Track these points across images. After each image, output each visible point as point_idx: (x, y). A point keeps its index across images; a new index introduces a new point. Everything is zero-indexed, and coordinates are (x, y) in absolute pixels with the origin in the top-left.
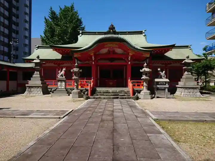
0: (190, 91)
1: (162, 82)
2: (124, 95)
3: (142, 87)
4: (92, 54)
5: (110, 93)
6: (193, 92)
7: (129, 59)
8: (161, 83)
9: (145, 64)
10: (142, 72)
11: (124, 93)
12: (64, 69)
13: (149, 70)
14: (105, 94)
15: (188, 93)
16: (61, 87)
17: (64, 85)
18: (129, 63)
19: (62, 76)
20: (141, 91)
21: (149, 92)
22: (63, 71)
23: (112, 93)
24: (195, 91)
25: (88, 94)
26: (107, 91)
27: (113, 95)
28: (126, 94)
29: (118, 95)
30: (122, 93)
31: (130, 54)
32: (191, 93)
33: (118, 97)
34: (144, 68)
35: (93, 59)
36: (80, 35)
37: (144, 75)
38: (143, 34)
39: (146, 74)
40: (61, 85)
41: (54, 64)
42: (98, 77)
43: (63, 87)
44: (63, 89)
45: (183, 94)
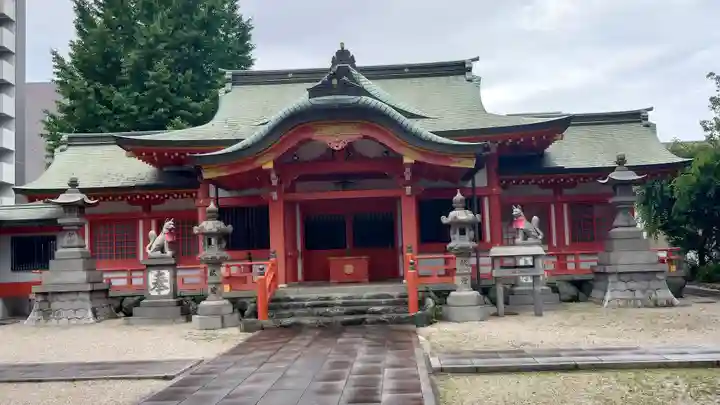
0: (632, 285)
2: (386, 311)
4: (270, 165)
5: (332, 305)
6: (644, 291)
7: (408, 178)
8: (526, 261)
9: (459, 196)
10: (448, 226)
11: (388, 304)
12: (169, 224)
14: (316, 310)
15: (629, 296)
16: (159, 291)
17: (167, 284)
18: (408, 189)
19: (161, 249)
20: (449, 292)
22: (164, 230)
23: (344, 304)
24: (654, 284)
25: (255, 314)
26: (327, 299)
27: (347, 314)
28: (391, 307)
29: (364, 312)
30: (379, 304)
31: (407, 160)
32: (639, 294)
33: (364, 319)
34: (453, 209)
35: (275, 183)
36: (229, 86)
37: (457, 235)
38: (468, 76)
39: (463, 232)
40: (158, 284)
41: (131, 202)
42: (299, 247)
43: (165, 292)
44: (165, 297)
45: (608, 296)
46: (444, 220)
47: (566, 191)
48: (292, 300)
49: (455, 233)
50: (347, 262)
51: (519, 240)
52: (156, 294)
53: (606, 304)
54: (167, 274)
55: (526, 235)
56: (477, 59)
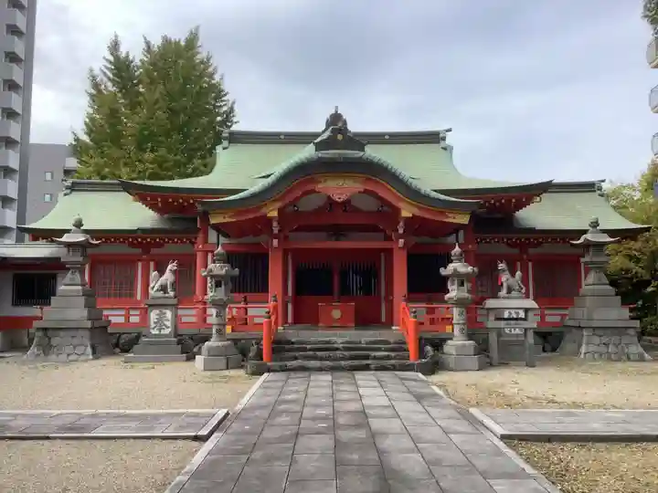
0: (605, 340)
2: (388, 358)
3: (449, 329)
5: (337, 349)
6: (616, 346)
7: (401, 231)
8: (510, 313)
9: (457, 249)
11: (386, 350)
12: (172, 266)
13: (470, 269)
14: (319, 353)
15: (603, 349)
16: (160, 330)
17: (168, 324)
18: (401, 242)
19: (163, 288)
20: (444, 340)
21: (470, 345)
23: (345, 349)
24: (625, 340)
25: (259, 356)
26: (328, 342)
27: (352, 358)
28: (393, 354)
29: (367, 357)
30: (379, 350)
31: (404, 214)
32: (611, 349)
33: (368, 365)
34: (452, 262)
35: (276, 231)
36: (225, 143)
37: (455, 287)
39: (462, 284)
40: (160, 323)
41: (132, 245)
42: (290, 293)
43: (167, 331)
44: (166, 336)
45: (583, 349)
46: (443, 272)
47: (531, 251)
48: (293, 343)
49: (453, 284)
50: (336, 307)
51: (503, 292)
52: (157, 332)
53: (582, 356)
54: (169, 314)
55: (510, 290)
56: (450, 130)
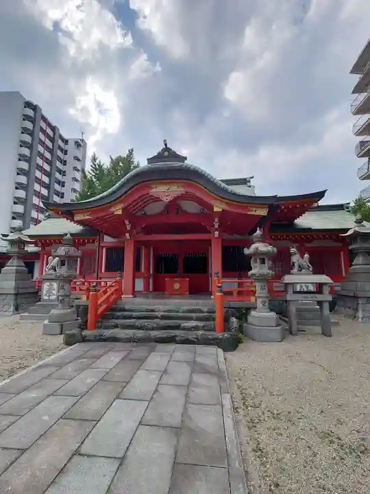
1: (303, 285)
2: (196, 328)
4: (120, 212)
5: (155, 317)
7: (216, 226)
9: (258, 233)
10: (249, 257)
11: (198, 319)
13: (270, 248)
14: (138, 322)
16: (49, 296)
17: (55, 292)
18: (217, 233)
21: (273, 316)
23: (163, 318)
26: (152, 311)
28: (201, 324)
29: (177, 327)
30: (190, 319)
31: (216, 209)
33: (176, 336)
34: (254, 243)
35: (128, 228)
37: (258, 264)
38: (248, 184)
39: (263, 262)
40: (49, 291)
42: (151, 272)
43: (53, 297)
44: (52, 301)
45: (360, 314)
46: (246, 251)
48: (125, 310)
49: (256, 262)
50: (176, 282)
51: (295, 270)
52: (47, 298)
53: (360, 320)
54: (55, 285)
55: (301, 268)
56: (253, 177)
